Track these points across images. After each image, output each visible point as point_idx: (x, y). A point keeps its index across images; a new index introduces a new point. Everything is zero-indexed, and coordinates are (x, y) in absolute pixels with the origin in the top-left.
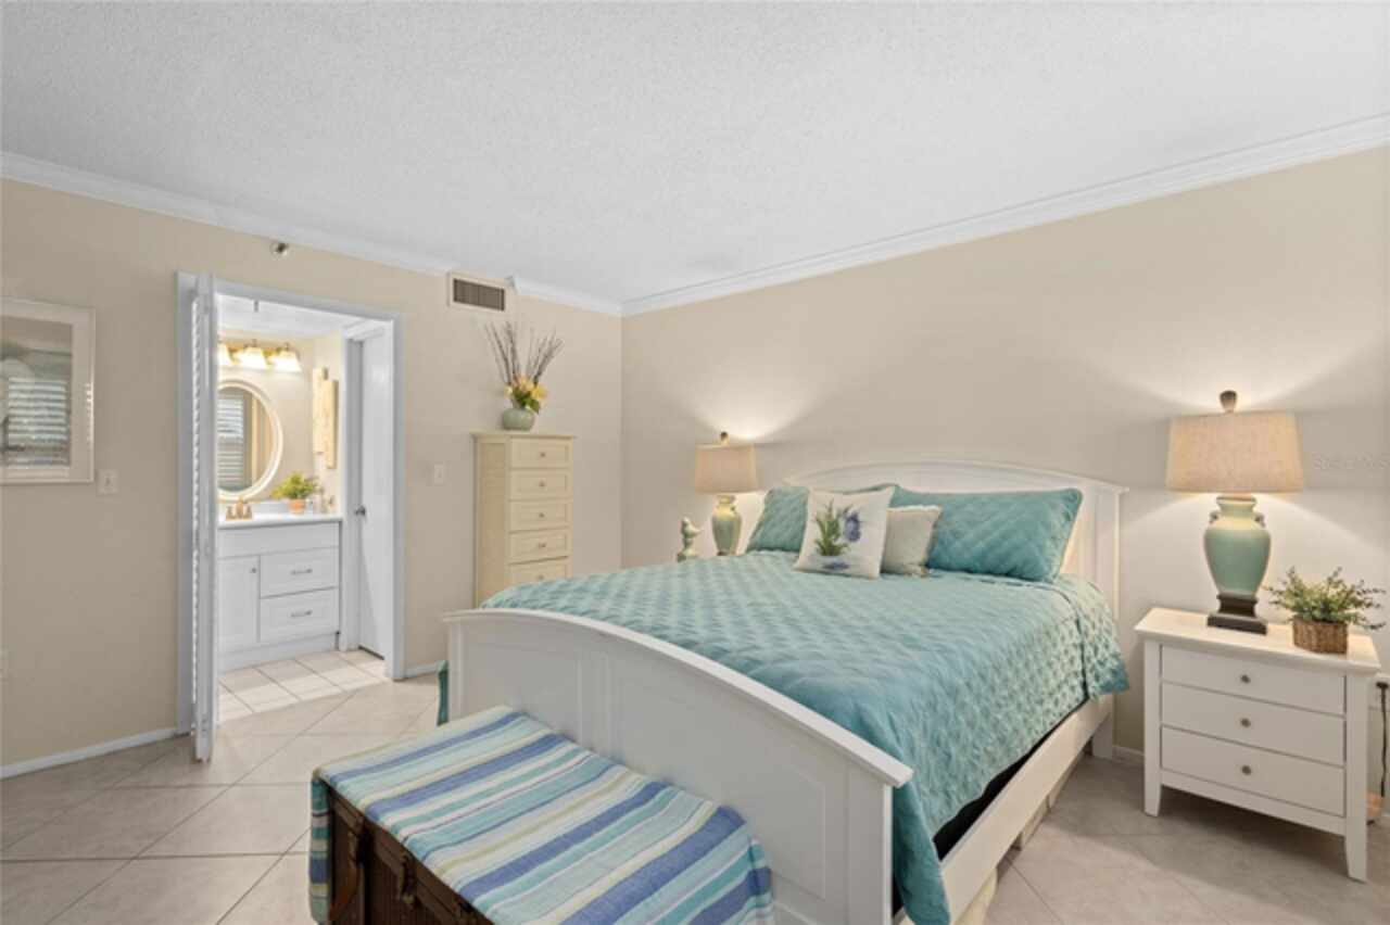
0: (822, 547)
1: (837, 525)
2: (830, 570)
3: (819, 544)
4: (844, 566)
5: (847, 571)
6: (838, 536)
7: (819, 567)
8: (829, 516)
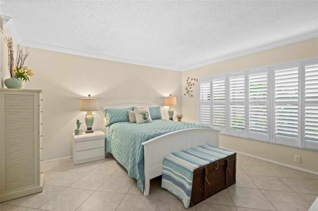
0: (144, 118)
1: (145, 114)
2: (146, 122)
3: (143, 118)
4: (148, 121)
5: (149, 122)
6: (146, 116)
7: (144, 122)
8: (143, 113)
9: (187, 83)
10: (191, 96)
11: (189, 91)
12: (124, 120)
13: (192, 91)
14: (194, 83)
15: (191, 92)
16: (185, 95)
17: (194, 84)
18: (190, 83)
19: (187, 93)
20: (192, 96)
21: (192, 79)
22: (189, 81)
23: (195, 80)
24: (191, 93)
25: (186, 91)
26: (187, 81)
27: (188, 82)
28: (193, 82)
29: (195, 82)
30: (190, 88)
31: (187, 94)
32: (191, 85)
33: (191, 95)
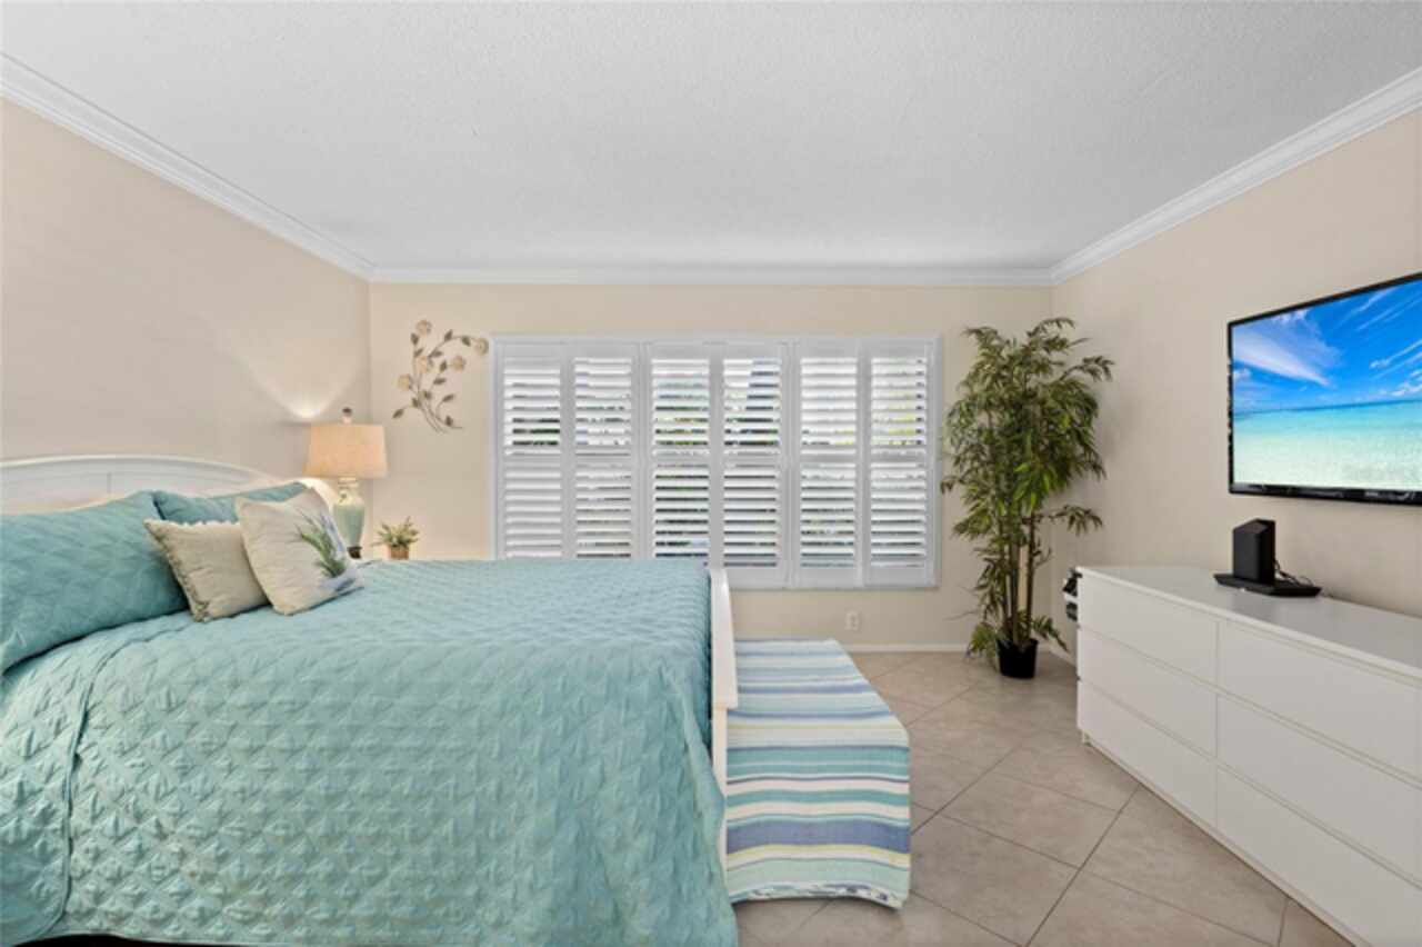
0: (328, 569)
1: (328, 539)
3: (320, 564)
4: (350, 582)
6: (332, 550)
7: (329, 593)
8: (317, 530)
9: (418, 353)
10: (443, 426)
11: (428, 395)
12: (133, 604)
13: (448, 398)
14: (465, 356)
15: (444, 404)
16: (398, 414)
17: (461, 364)
18: (437, 353)
19: (416, 403)
20: (449, 422)
21: (448, 337)
22: (428, 344)
23: (466, 341)
24: (447, 410)
25: (409, 396)
26: (415, 340)
27: (419, 346)
28: (452, 351)
29: (468, 353)
30: (439, 382)
31: (417, 411)
32: (444, 366)
33: (444, 418)
